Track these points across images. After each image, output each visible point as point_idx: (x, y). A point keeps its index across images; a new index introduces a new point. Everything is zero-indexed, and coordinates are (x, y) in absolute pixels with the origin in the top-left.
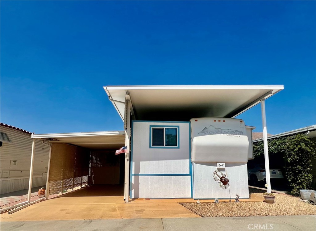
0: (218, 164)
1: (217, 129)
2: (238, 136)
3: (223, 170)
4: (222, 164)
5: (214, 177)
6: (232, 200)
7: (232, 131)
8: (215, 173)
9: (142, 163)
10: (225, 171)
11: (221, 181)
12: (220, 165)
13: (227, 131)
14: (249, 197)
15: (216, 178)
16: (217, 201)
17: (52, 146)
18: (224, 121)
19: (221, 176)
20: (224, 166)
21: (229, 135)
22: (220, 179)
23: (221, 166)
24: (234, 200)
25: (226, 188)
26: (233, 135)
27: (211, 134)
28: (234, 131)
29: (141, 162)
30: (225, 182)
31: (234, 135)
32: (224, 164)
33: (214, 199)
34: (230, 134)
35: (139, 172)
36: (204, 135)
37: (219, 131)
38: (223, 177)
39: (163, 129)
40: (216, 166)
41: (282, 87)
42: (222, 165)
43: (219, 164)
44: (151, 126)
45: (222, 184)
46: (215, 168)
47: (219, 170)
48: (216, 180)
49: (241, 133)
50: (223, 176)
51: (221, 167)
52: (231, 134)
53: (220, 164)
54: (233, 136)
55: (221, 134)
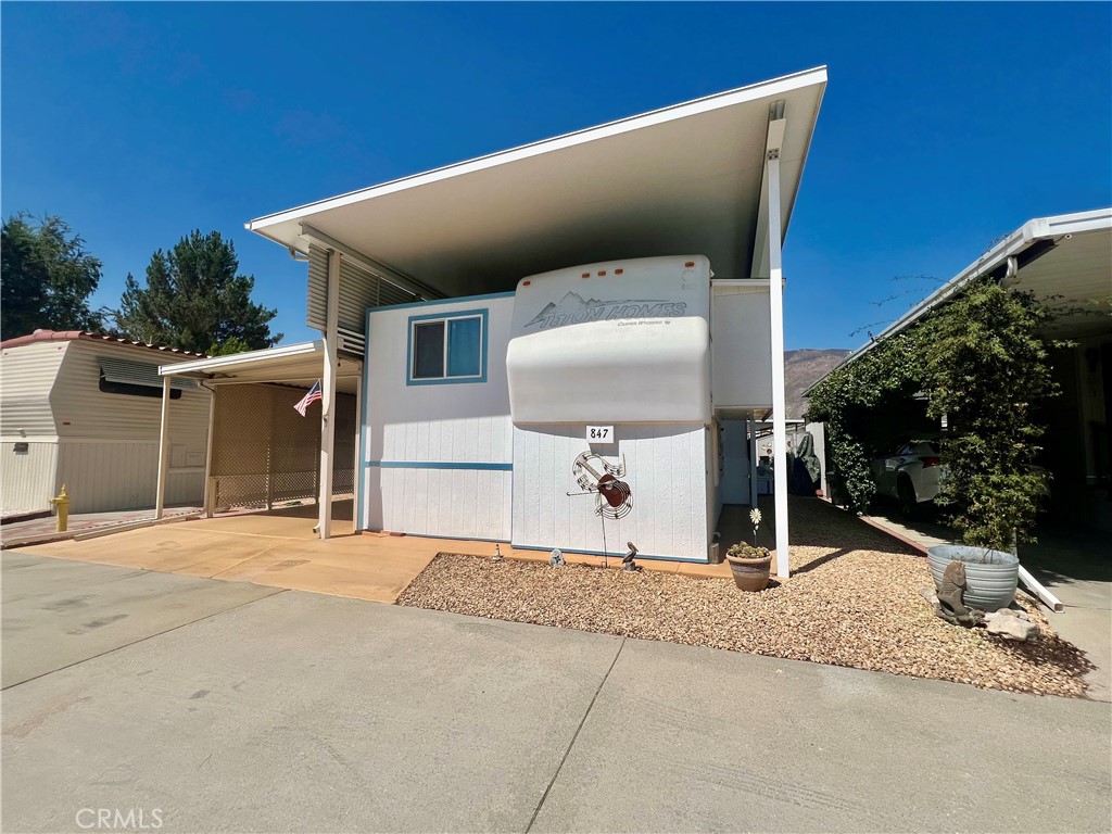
0: (589, 428)
1: (588, 303)
2: (661, 323)
3: (612, 450)
4: (602, 428)
5: (578, 476)
6: (611, 561)
7: (641, 305)
8: (581, 460)
9: (389, 430)
10: (617, 455)
11: (602, 489)
12: (596, 433)
13: (621, 306)
14: (706, 558)
15: (584, 480)
16: (558, 559)
17: (218, 392)
18: (619, 272)
19: (603, 473)
20: (609, 439)
21: (624, 321)
22: (596, 482)
23: (599, 435)
24: (619, 562)
25: (616, 516)
26: (642, 320)
27: (562, 325)
28: (651, 305)
29: (386, 427)
30: (615, 493)
31: (647, 320)
32: (611, 429)
33: (550, 550)
34: (631, 317)
35: (381, 457)
36: (542, 328)
37: (594, 310)
38: (608, 477)
39: (442, 324)
40: (583, 436)
41: (819, 76)
42: (603, 433)
43: (593, 431)
44: (411, 319)
45: (604, 500)
46: (582, 446)
47: (597, 450)
48: (583, 487)
49: (678, 310)
50: (609, 472)
51: (597, 440)
52: (636, 317)
53: (597, 429)
54: (641, 323)
55: (597, 320)
